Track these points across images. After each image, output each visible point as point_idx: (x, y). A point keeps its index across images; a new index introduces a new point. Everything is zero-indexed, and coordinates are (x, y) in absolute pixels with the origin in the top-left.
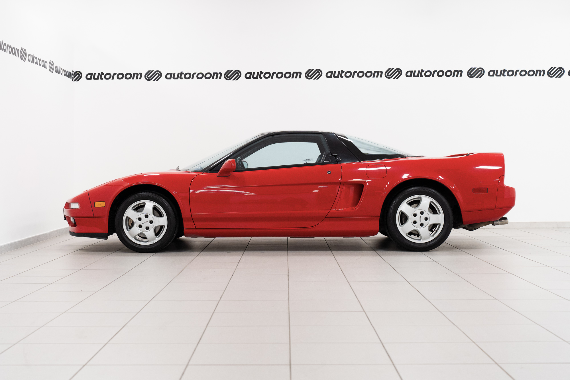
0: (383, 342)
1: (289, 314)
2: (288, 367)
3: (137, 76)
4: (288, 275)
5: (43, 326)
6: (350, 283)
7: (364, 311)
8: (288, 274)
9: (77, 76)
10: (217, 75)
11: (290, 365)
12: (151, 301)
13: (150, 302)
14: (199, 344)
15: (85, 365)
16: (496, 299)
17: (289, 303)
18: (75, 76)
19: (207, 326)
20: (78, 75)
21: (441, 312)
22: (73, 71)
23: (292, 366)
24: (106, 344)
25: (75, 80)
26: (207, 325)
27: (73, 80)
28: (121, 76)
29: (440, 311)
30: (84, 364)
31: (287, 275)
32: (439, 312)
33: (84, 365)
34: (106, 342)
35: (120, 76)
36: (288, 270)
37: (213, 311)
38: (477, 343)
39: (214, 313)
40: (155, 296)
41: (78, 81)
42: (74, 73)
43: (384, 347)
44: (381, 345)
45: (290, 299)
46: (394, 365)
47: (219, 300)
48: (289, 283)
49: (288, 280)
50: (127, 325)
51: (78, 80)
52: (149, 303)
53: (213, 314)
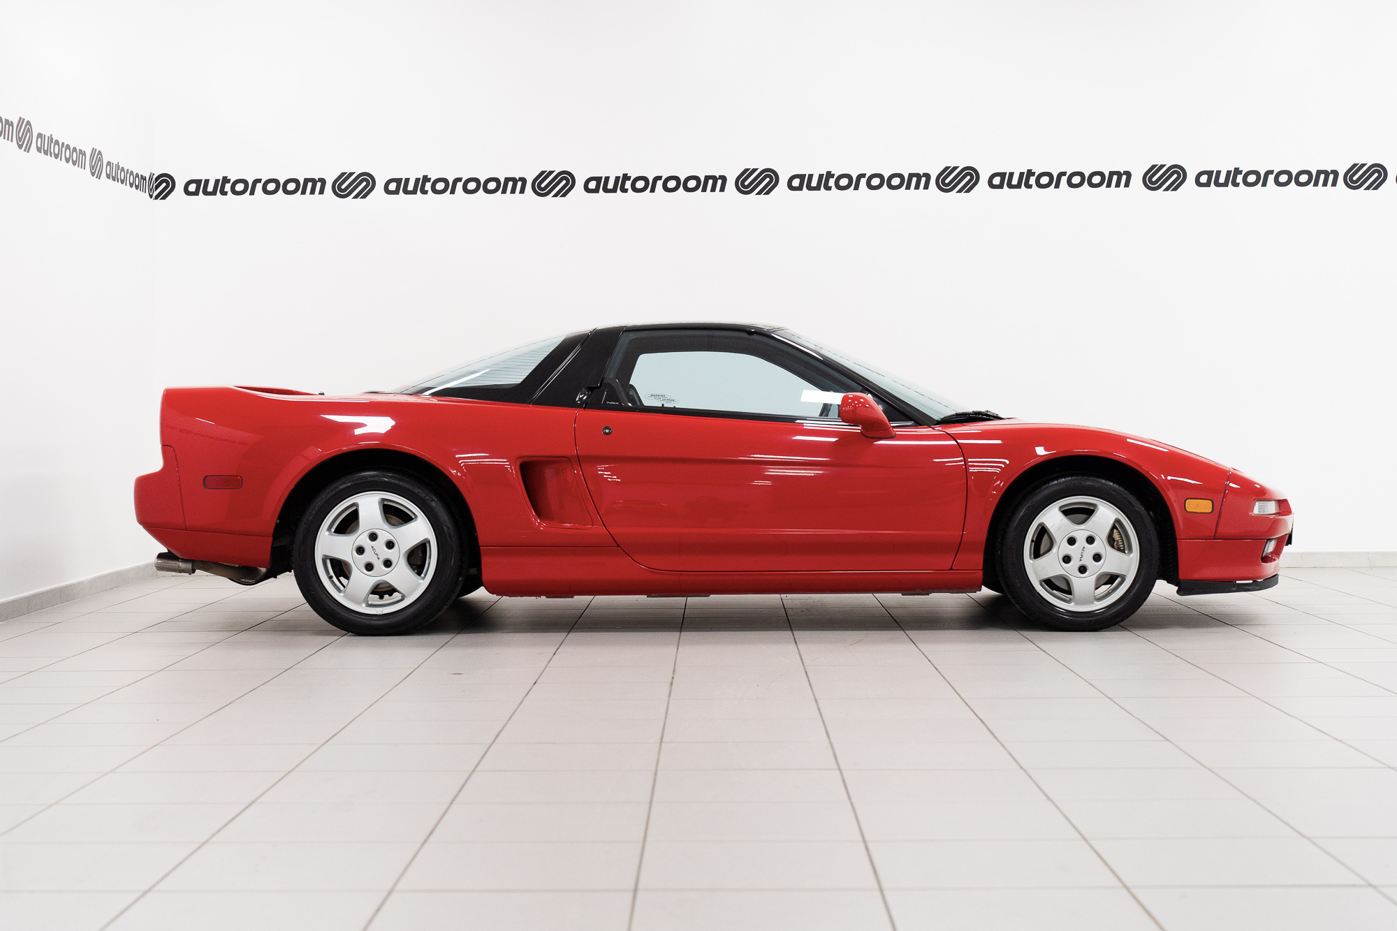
0: (867, 838)
1: (656, 774)
2: (630, 895)
3: (313, 185)
4: (672, 684)
5: (56, 803)
6: (819, 701)
7: (840, 769)
8: (672, 680)
9: (162, 185)
10: (513, 184)
11: (635, 891)
12: (325, 745)
13: (321, 748)
14: (427, 845)
15: (149, 891)
16: (1168, 740)
17: (660, 749)
18: (157, 187)
19: (451, 803)
20: (164, 185)
21: (1024, 770)
22: (151, 175)
23: (640, 895)
24: (204, 844)
25: (157, 198)
26: (453, 800)
27: (151, 196)
28: (273, 187)
29: (1024, 767)
30: (146, 888)
31: (669, 685)
32: (1022, 771)
33: (146, 892)
34: (204, 840)
35: (271, 187)
36: (674, 671)
37: (472, 769)
38: (1091, 842)
39: (475, 773)
40: (337, 733)
41: (164, 198)
42: (154, 177)
43: (867, 849)
44: (862, 846)
45: (664, 740)
46: (881, 890)
47: (491, 742)
48: (671, 701)
49: (670, 696)
50: (258, 801)
51: (163, 195)
52: (317, 750)
53: (470, 776)
